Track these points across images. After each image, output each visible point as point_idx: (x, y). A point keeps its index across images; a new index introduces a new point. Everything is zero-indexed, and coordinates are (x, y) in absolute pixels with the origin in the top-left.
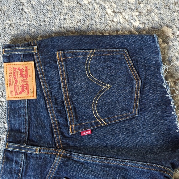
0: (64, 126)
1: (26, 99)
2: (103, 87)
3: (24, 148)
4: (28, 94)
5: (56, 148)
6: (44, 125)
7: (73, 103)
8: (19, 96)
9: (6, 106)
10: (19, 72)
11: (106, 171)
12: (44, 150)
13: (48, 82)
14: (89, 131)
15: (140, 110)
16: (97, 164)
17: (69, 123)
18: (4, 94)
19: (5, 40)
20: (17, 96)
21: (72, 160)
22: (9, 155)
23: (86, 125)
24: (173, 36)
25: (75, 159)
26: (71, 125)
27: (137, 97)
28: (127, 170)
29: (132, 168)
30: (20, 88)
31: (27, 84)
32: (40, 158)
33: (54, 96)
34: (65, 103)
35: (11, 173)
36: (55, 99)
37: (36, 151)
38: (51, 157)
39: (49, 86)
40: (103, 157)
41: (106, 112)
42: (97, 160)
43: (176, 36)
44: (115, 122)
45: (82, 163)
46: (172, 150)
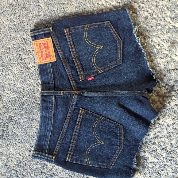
0: (76, 76)
1: (50, 62)
2: (98, 48)
3: (53, 93)
4: (50, 59)
5: (73, 90)
6: (64, 77)
7: (79, 61)
8: (45, 61)
9: (38, 69)
10: (43, 45)
11: (106, 100)
12: (65, 92)
13: (62, 50)
14: (92, 77)
15: (124, 59)
16: (100, 96)
17: (79, 74)
18: (35, 62)
19: (31, 27)
20: (44, 61)
21: (84, 96)
22: (44, 98)
23: (90, 74)
24: (139, 8)
25: (86, 95)
26: (81, 75)
27: (120, 51)
28: (119, 97)
29: (122, 96)
30: (45, 56)
31: (49, 53)
32: (64, 97)
33: (67, 58)
34: (75, 61)
35: (47, 109)
36: (68, 60)
37: (60, 93)
38: (70, 96)
39: (63, 52)
40: (103, 91)
41: (101, 63)
42: (100, 94)
43: (141, 8)
44: (108, 69)
45: (91, 97)
46: (147, 82)
